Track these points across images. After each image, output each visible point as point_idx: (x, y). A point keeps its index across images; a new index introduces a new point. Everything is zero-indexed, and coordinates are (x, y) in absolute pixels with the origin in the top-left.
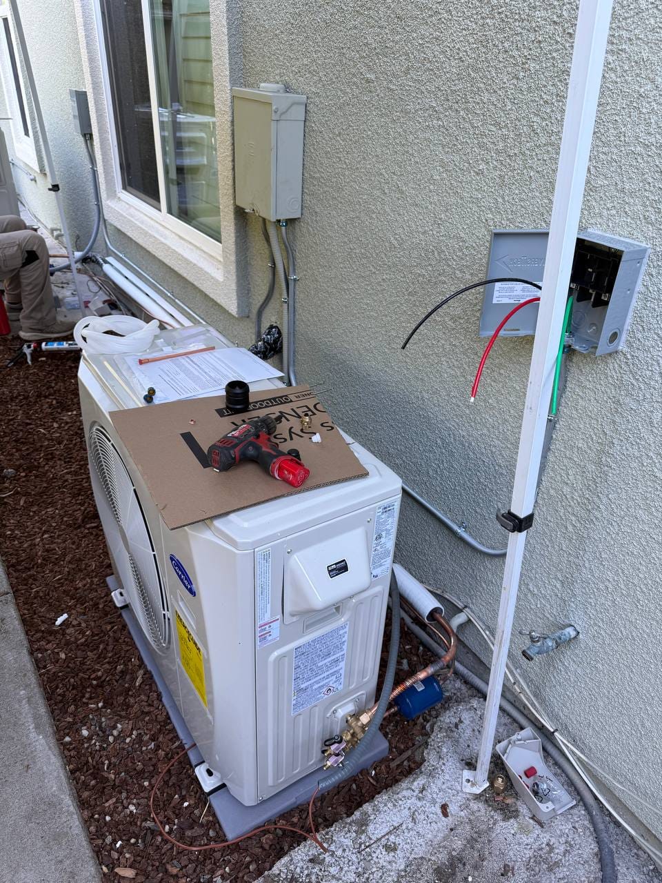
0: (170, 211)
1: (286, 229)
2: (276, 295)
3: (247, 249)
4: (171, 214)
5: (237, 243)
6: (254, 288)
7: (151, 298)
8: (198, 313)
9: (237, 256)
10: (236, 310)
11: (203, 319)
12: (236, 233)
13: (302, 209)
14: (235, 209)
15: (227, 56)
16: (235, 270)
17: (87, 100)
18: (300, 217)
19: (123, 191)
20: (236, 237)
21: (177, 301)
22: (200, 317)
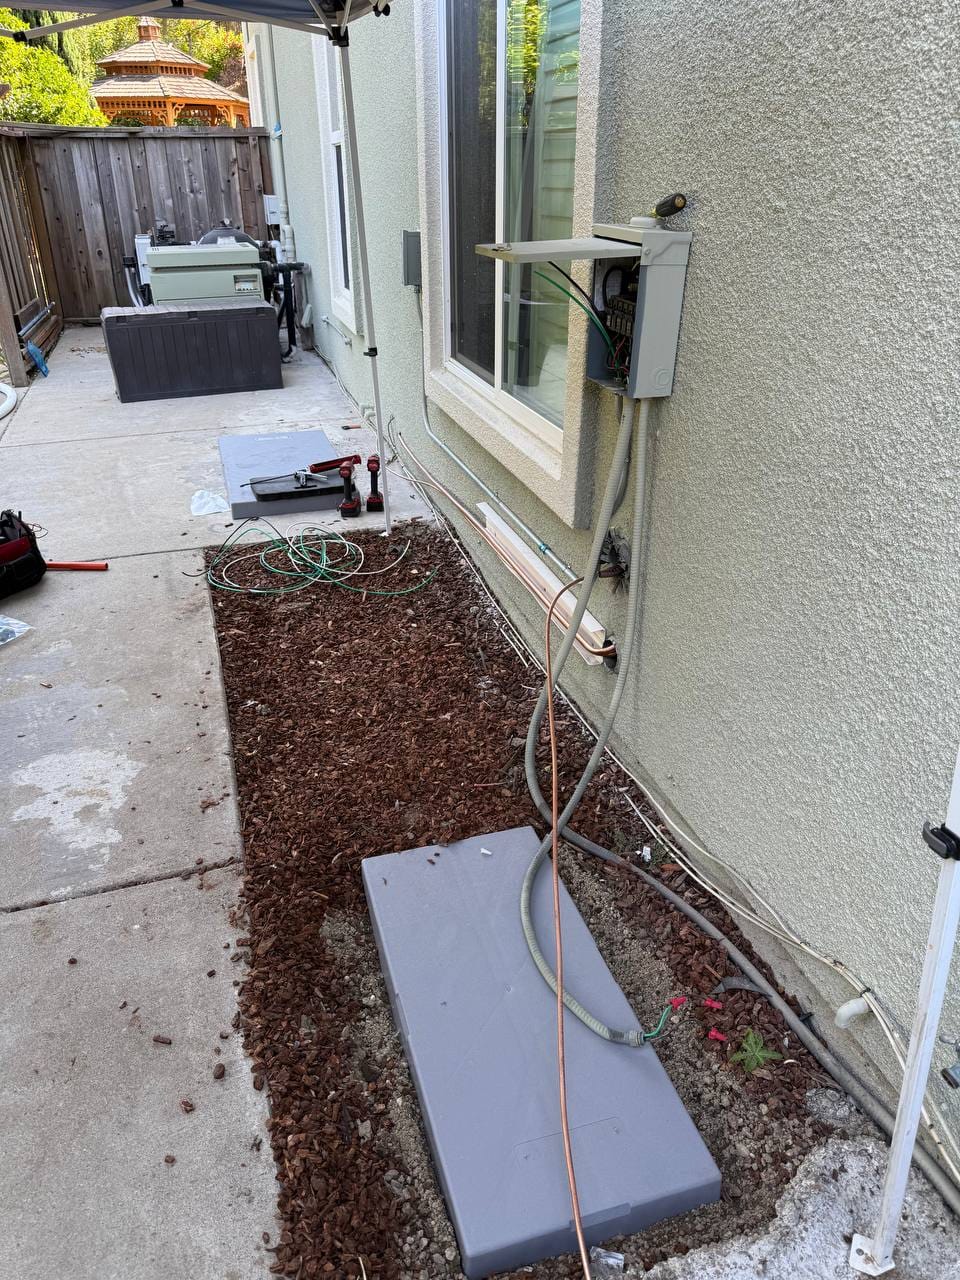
0: (505, 386)
3: (595, 438)
4: (506, 390)
5: (583, 430)
9: (581, 447)
10: (573, 519)
11: (531, 530)
12: (584, 416)
13: (673, 385)
14: (585, 384)
15: (593, 183)
16: (576, 466)
17: (420, 243)
18: (669, 394)
19: (451, 359)
20: (582, 422)
21: (501, 504)
22: (528, 528)
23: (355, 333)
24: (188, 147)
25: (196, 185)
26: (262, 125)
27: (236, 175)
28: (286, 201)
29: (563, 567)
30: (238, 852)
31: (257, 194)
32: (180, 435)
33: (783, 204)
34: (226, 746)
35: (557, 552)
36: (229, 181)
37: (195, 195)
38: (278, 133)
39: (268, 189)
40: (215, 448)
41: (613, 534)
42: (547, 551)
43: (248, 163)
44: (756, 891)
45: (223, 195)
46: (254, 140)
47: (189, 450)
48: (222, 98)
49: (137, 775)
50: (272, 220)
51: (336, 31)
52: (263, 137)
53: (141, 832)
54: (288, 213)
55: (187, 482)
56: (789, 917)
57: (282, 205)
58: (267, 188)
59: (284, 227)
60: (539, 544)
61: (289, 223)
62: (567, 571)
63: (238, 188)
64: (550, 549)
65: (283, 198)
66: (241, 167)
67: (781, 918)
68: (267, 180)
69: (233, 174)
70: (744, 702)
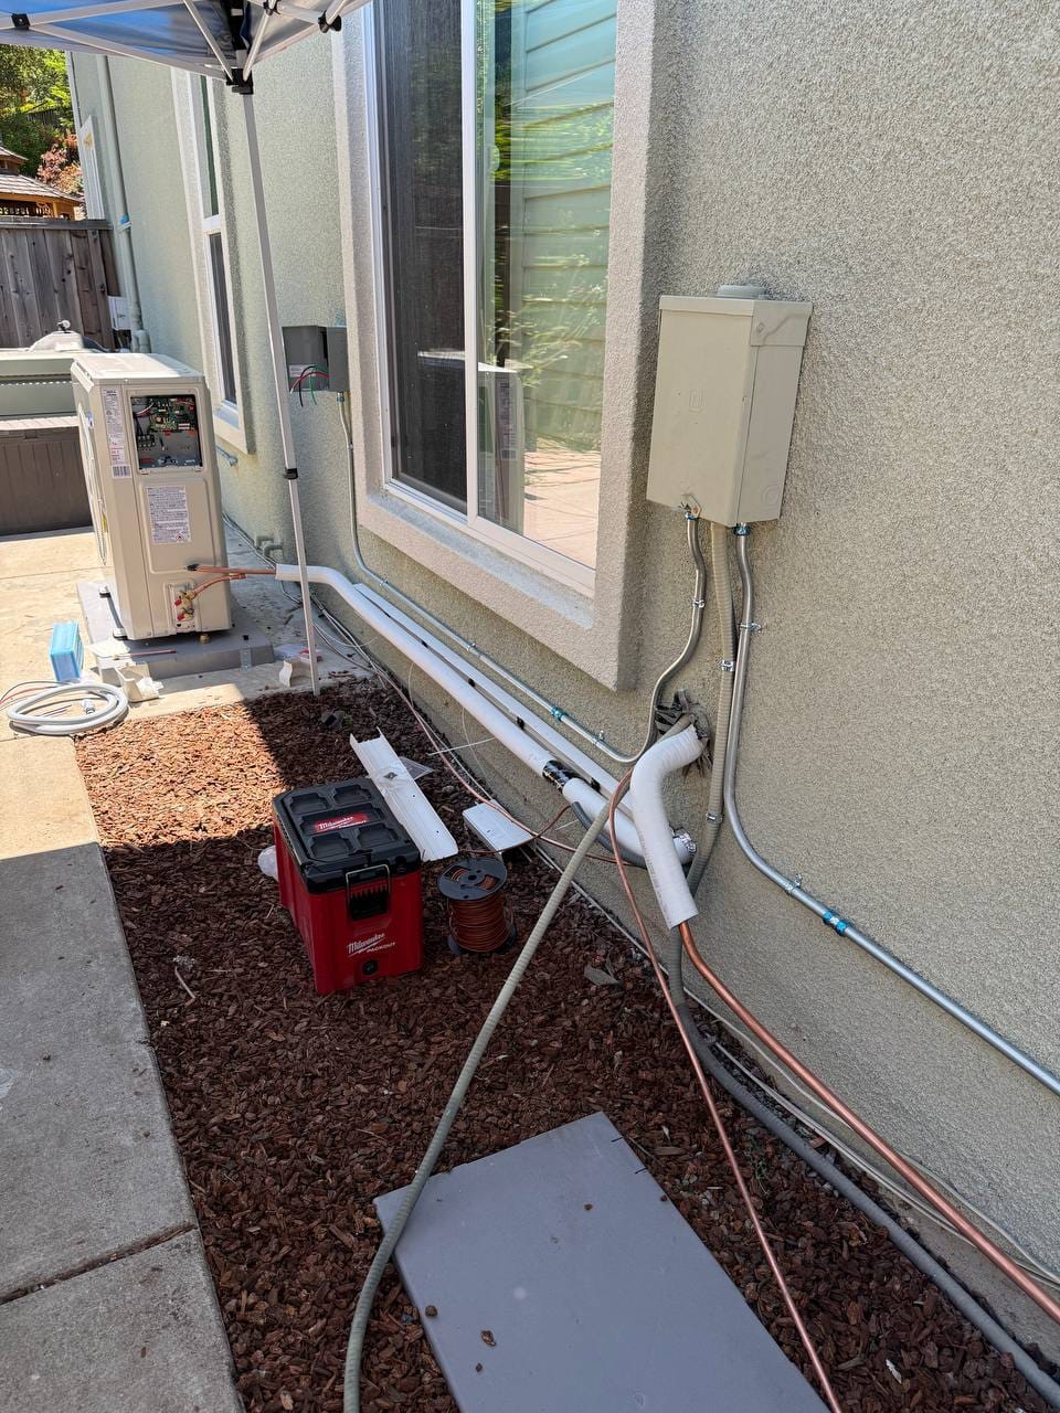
0: (482, 512)
1: (746, 540)
2: (704, 654)
3: (644, 575)
4: (485, 517)
5: (627, 566)
6: (651, 640)
7: (431, 649)
8: (522, 677)
9: (625, 587)
10: (615, 678)
11: (532, 689)
12: (628, 547)
13: (782, 505)
14: (631, 507)
15: (640, 247)
16: (619, 611)
17: (346, 340)
18: (778, 517)
19: (393, 480)
20: (627, 555)
21: (483, 658)
22: (528, 687)
23: (245, 451)
24: (11, 239)
25: (23, 284)
26: (101, 216)
27: (73, 274)
28: (138, 304)
29: (593, 740)
30: (186, 1215)
31: (99, 295)
32: (18, 581)
33: (989, 256)
34: (140, 1030)
35: (579, 717)
36: (64, 280)
37: (21, 296)
38: (126, 226)
39: (113, 290)
40: (69, 595)
41: (683, 699)
42: (564, 719)
43: (87, 259)
44: (963, 1195)
45: (56, 296)
46: (94, 233)
47: (34, 599)
48: (44, 194)
49: (10, 1092)
50: (120, 325)
51: (238, 73)
52: (103, 230)
53: (24, 1193)
54: (140, 317)
55: (36, 640)
56: (1032, 1238)
57: (132, 309)
58: (112, 287)
59: (136, 333)
60: (550, 708)
61: (142, 328)
62: (598, 745)
63: (75, 287)
64: (566, 715)
65: (134, 300)
66: (78, 264)
67: (1016, 1239)
68: (112, 281)
69: (69, 272)
70: (937, 934)
